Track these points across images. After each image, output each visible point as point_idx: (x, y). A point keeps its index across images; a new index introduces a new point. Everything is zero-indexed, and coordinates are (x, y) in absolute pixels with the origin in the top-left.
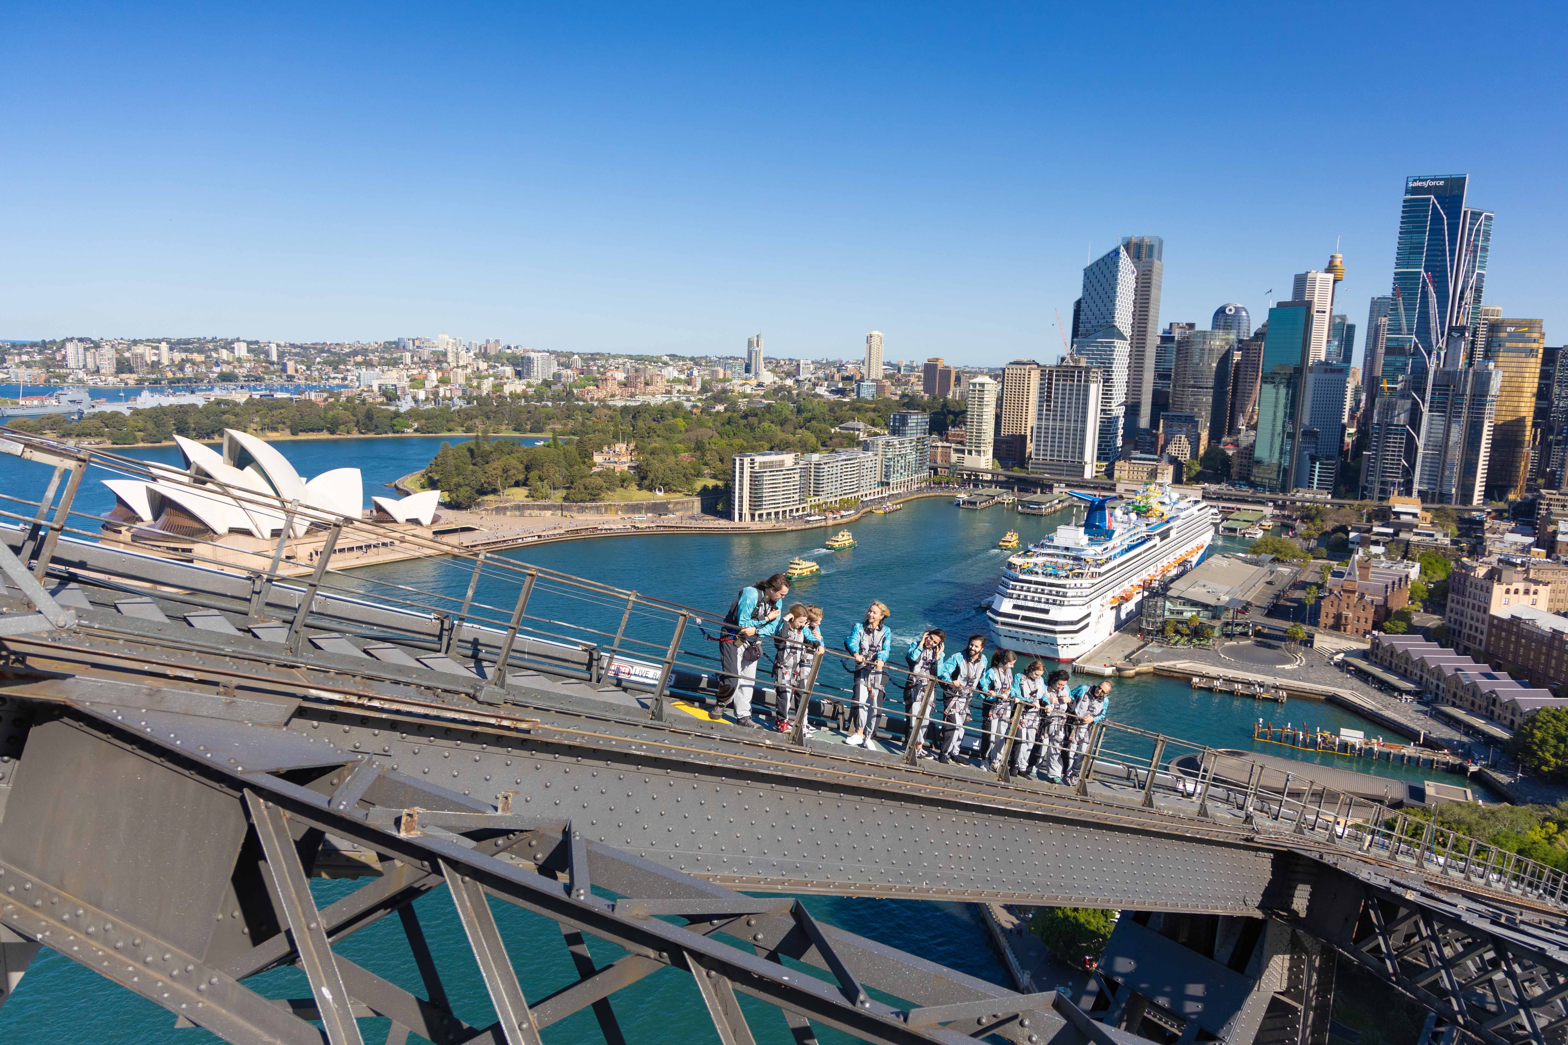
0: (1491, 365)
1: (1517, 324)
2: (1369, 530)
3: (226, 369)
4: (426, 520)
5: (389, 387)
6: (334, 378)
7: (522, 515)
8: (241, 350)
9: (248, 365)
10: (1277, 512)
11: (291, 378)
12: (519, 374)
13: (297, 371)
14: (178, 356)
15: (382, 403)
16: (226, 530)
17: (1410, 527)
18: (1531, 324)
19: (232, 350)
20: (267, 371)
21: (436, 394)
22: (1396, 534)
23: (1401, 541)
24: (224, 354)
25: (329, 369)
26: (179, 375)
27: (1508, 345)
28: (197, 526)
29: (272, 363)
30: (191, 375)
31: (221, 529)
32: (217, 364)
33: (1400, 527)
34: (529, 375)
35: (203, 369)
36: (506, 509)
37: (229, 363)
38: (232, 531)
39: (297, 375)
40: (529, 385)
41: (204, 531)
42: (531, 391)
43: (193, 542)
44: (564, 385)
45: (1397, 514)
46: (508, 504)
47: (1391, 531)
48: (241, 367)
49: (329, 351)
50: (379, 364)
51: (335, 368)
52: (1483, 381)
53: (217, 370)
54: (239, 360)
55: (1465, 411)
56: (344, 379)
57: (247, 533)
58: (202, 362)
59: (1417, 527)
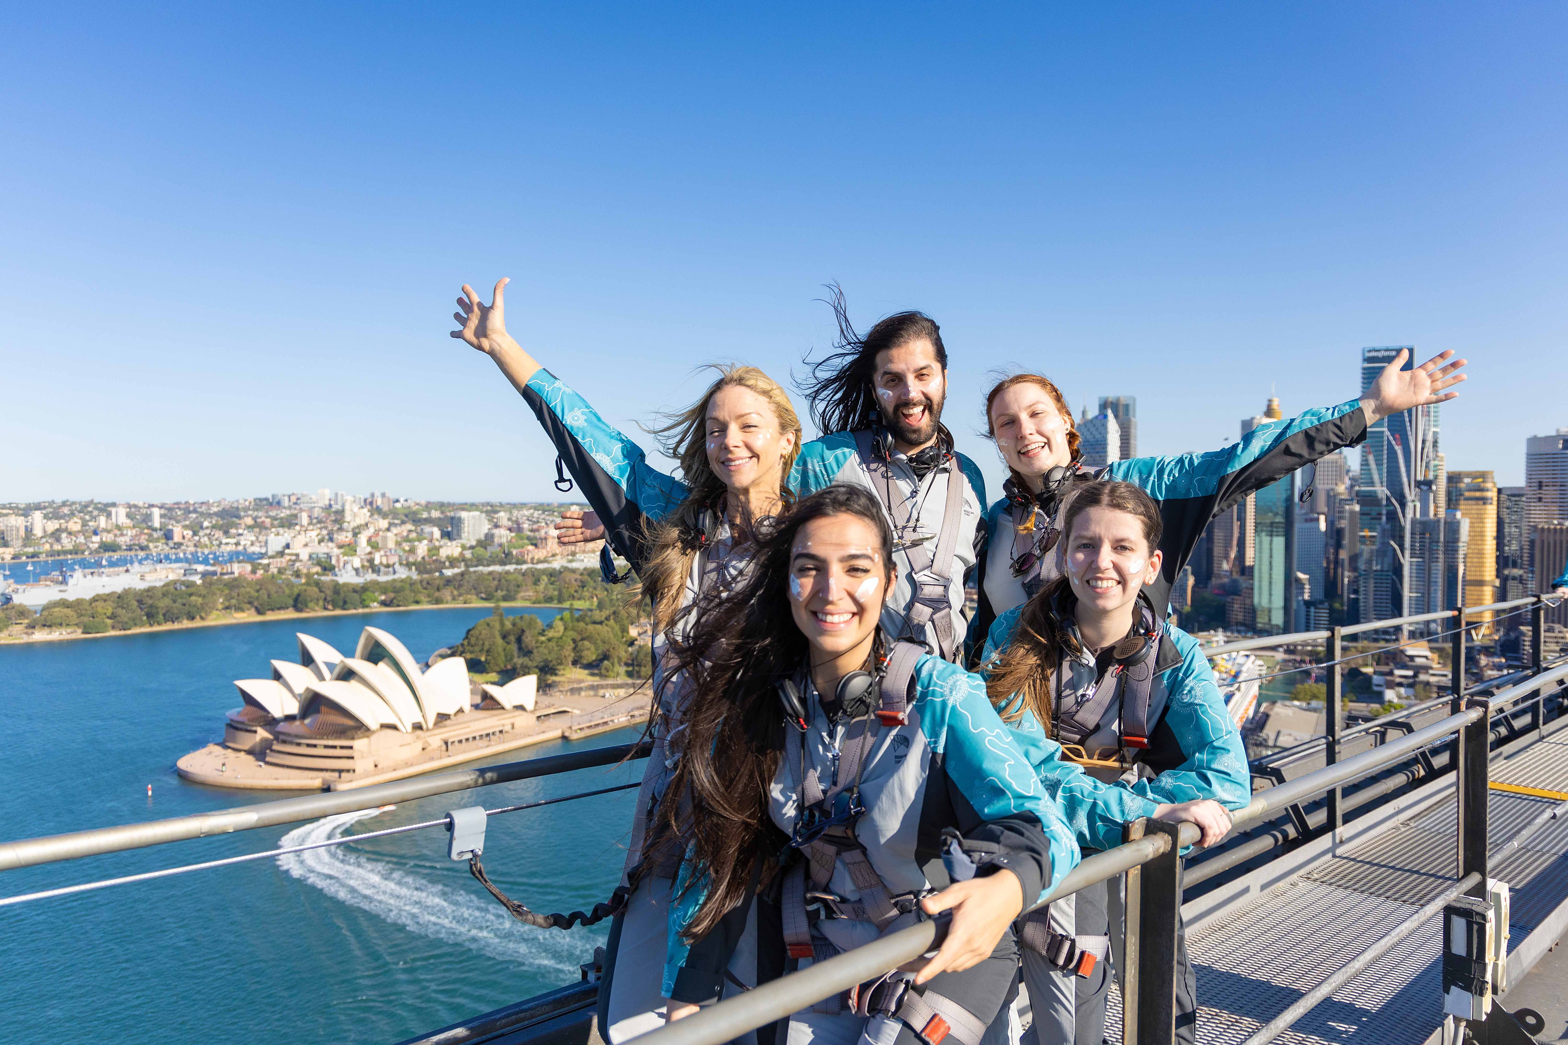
0: (1459, 515)
1: (1474, 475)
2: (1391, 673)
3: (108, 538)
4: (530, 706)
5: (321, 556)
6: (227, 544)
7: (596, 695)
8: (120, 516)
9: (129, 533)
10: (1286, 657)
11: (178, 545)
12: (447, 535)
13: (184, 537)
14: (52, 526)
15: (317, 573)
16: (378, 726)
17: (1426, 669)
18: (1483, 475)
19: (109, 515)
20: (151, 539)
21: (371, 561)
22: (1415, 676)
23: (1421, 682)
24: (102, 522)
25: (218, 534)
26: (57, 547)
27: (1467, 494)
28: (350, 723)
29: (155, 530)
30: (69, 547)
31: (373, 725)
32: (95, 533)
33: (1418, 670)
34: (460, 537)
35: (81, 539)
36: (580, 689)
37: (109, 532)
38: (384, 726)
39: (185, 542)
40: (464, 547)
41: (358, 728)
42: (468, 554)
43: (353, 738)
44: (501, 545)
45: (1412, 658)
46: (582, 685)
47: (1410, 673)
48: (122, 535)
49: (195, 511)
50: (273, 526)
51: (226, 533)
52: (1453, 528)
53: (96, 539)
54: (118, 527)
55: (1441, 556)
56: (237, 544)
57: (394, 727)
58: (79, 532)
59: (1431, 668)
